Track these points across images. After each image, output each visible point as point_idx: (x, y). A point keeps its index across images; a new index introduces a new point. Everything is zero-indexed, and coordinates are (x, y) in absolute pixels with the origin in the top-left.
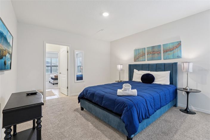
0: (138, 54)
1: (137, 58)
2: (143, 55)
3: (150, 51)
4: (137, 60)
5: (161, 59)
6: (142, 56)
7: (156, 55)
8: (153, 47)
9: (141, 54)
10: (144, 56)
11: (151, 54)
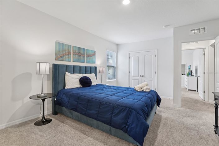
0: (63, 51)
1: (60, 56)
2: (69, 54)
3: (76, 52)
4: (61, 59)
5: (84, 62)
6: (67, 54)
7: (82, 57)
8: (79, 48)
9: (66, 52)
10: (70, 56)
11: (77, 55)
